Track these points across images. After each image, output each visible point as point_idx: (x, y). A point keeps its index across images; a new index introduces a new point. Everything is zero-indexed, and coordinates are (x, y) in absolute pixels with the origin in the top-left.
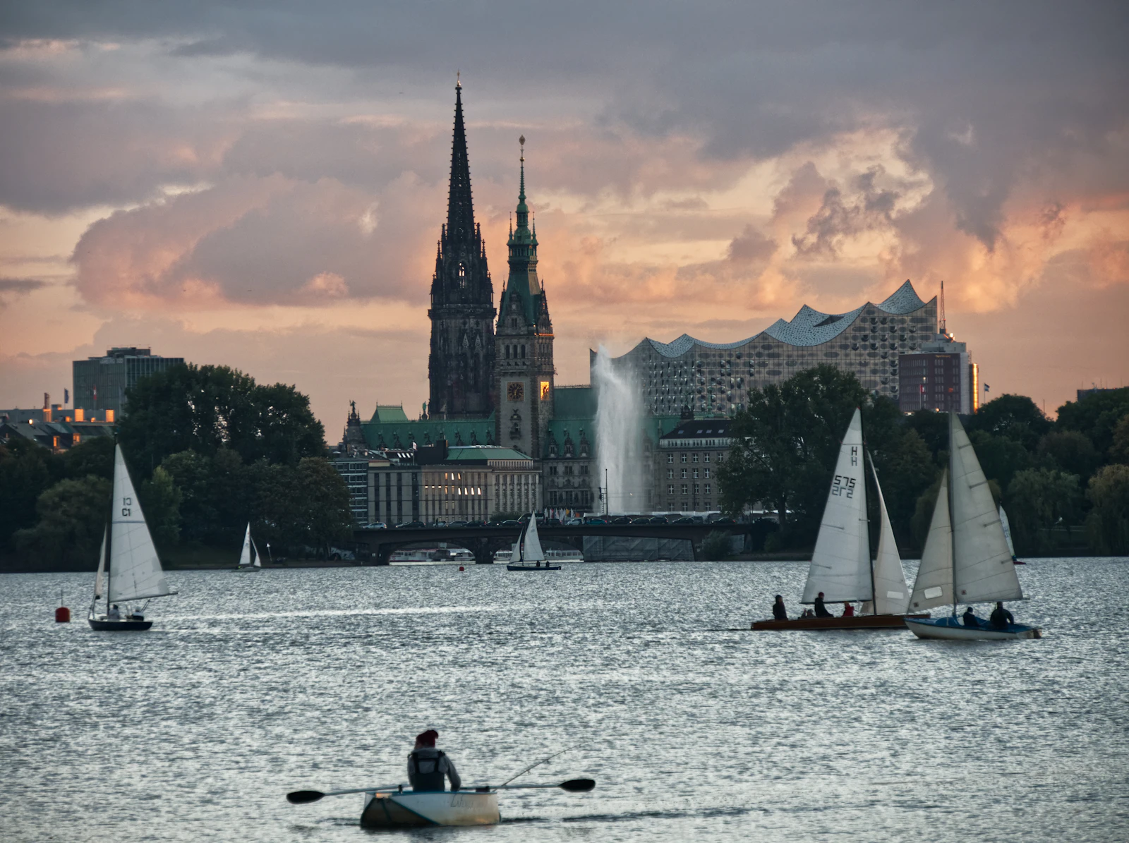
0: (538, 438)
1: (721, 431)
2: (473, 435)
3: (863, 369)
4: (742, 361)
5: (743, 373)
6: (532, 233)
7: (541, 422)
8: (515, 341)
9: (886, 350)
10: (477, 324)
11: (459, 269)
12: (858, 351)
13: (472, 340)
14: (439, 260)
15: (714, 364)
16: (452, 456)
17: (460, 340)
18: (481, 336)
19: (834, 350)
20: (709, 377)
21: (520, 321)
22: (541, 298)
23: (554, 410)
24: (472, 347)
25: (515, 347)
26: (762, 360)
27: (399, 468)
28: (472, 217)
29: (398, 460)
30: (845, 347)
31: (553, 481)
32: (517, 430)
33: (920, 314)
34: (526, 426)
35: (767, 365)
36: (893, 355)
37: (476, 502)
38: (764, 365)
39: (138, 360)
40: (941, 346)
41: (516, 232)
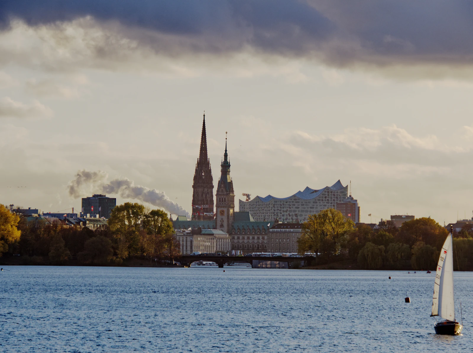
0: (229, 227)
1: (289, 227)
2: (208, 226)
3: (325, 207)
4: (287, 203)
5: (288, 207)
6: (229, 162)
7: (230, 222)
8: (222, 196)
9: (332, 201)
10: (208, 190)
11: (202, 172)
12: (323, 202)
13: (206, 196)
14: (196, 169)
15: (279, 205)
16: (203, 232)
17: (202, 195)
18: (209, 194)
19: (316, 201)
20: (277, 209)
21: (224, 190)
22: (231, 183)
23: (234, 219)
24: (206, 197)
25: (222, 199)
26: (293, 203)
27: (187, 235)
28: (207, 156)
29: (186, 233)
30: (319, 200)
31: (233, 241)
32: (222, 225)
33: (343, 190)
34: (225, 224)
35: (295, 205)
36: (334, 203)
37: (208, 247)
38: (294, 205)
39: (102, 198)
40: (350, 201)
41: (224, 162)
